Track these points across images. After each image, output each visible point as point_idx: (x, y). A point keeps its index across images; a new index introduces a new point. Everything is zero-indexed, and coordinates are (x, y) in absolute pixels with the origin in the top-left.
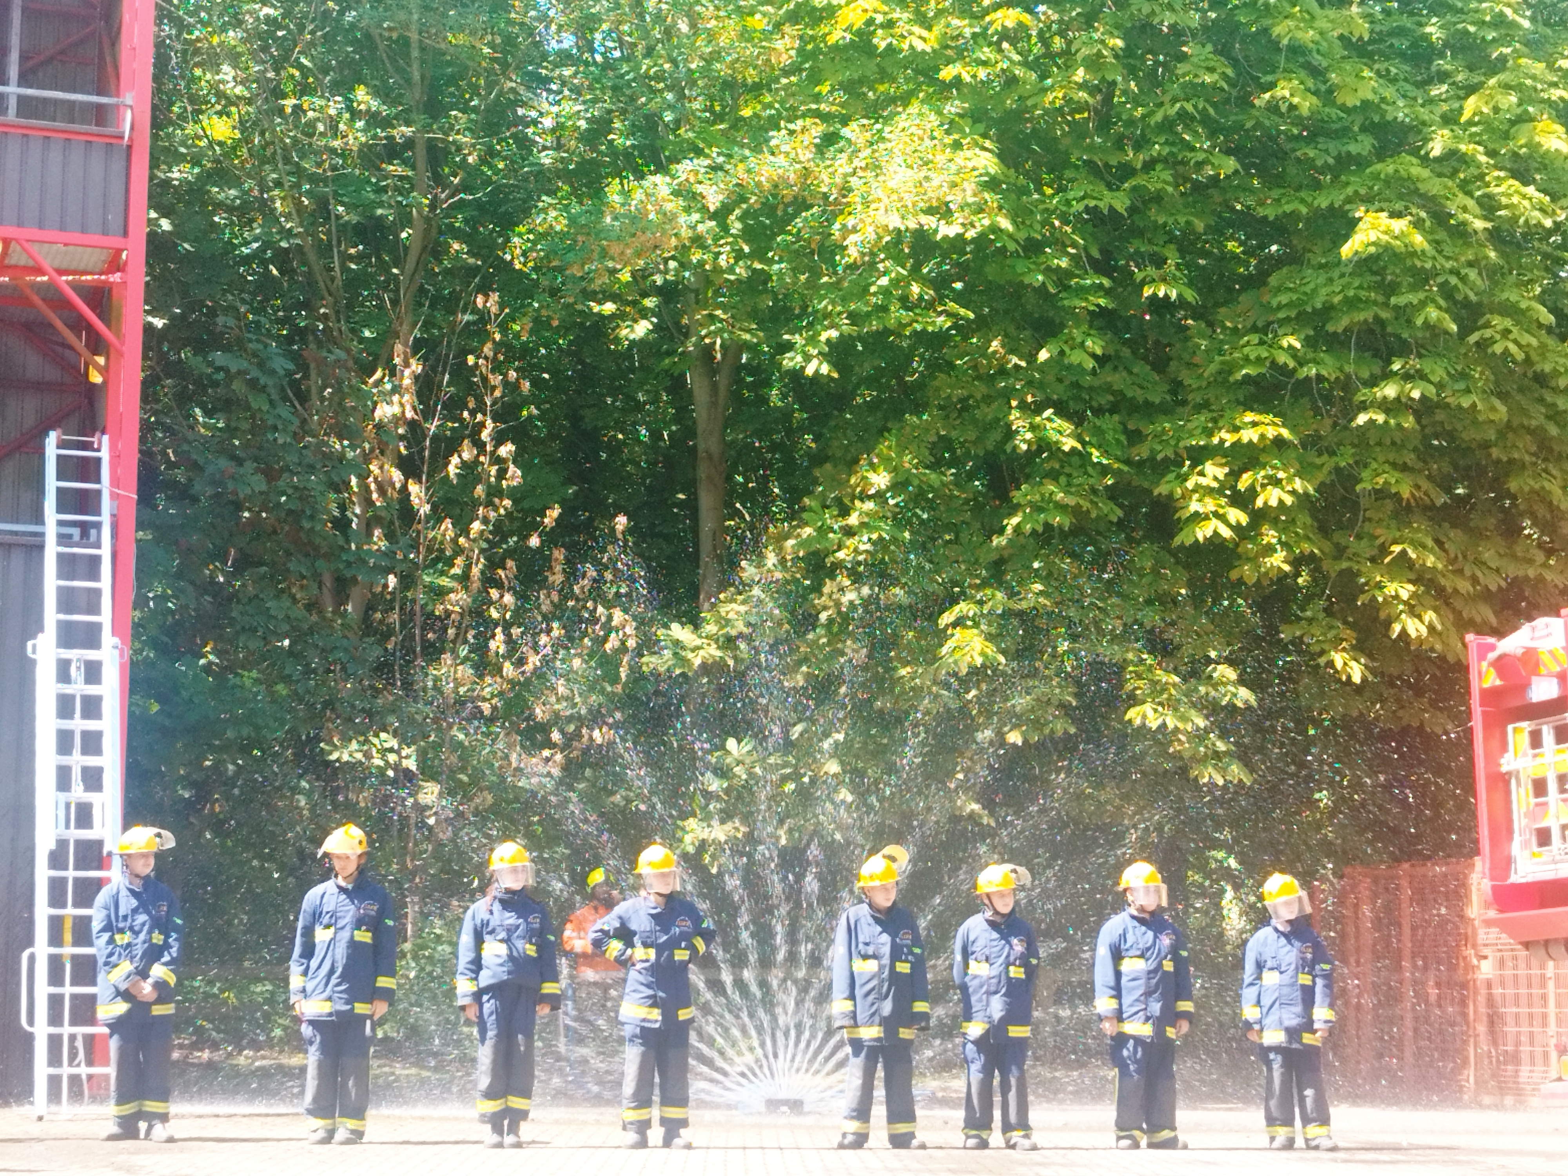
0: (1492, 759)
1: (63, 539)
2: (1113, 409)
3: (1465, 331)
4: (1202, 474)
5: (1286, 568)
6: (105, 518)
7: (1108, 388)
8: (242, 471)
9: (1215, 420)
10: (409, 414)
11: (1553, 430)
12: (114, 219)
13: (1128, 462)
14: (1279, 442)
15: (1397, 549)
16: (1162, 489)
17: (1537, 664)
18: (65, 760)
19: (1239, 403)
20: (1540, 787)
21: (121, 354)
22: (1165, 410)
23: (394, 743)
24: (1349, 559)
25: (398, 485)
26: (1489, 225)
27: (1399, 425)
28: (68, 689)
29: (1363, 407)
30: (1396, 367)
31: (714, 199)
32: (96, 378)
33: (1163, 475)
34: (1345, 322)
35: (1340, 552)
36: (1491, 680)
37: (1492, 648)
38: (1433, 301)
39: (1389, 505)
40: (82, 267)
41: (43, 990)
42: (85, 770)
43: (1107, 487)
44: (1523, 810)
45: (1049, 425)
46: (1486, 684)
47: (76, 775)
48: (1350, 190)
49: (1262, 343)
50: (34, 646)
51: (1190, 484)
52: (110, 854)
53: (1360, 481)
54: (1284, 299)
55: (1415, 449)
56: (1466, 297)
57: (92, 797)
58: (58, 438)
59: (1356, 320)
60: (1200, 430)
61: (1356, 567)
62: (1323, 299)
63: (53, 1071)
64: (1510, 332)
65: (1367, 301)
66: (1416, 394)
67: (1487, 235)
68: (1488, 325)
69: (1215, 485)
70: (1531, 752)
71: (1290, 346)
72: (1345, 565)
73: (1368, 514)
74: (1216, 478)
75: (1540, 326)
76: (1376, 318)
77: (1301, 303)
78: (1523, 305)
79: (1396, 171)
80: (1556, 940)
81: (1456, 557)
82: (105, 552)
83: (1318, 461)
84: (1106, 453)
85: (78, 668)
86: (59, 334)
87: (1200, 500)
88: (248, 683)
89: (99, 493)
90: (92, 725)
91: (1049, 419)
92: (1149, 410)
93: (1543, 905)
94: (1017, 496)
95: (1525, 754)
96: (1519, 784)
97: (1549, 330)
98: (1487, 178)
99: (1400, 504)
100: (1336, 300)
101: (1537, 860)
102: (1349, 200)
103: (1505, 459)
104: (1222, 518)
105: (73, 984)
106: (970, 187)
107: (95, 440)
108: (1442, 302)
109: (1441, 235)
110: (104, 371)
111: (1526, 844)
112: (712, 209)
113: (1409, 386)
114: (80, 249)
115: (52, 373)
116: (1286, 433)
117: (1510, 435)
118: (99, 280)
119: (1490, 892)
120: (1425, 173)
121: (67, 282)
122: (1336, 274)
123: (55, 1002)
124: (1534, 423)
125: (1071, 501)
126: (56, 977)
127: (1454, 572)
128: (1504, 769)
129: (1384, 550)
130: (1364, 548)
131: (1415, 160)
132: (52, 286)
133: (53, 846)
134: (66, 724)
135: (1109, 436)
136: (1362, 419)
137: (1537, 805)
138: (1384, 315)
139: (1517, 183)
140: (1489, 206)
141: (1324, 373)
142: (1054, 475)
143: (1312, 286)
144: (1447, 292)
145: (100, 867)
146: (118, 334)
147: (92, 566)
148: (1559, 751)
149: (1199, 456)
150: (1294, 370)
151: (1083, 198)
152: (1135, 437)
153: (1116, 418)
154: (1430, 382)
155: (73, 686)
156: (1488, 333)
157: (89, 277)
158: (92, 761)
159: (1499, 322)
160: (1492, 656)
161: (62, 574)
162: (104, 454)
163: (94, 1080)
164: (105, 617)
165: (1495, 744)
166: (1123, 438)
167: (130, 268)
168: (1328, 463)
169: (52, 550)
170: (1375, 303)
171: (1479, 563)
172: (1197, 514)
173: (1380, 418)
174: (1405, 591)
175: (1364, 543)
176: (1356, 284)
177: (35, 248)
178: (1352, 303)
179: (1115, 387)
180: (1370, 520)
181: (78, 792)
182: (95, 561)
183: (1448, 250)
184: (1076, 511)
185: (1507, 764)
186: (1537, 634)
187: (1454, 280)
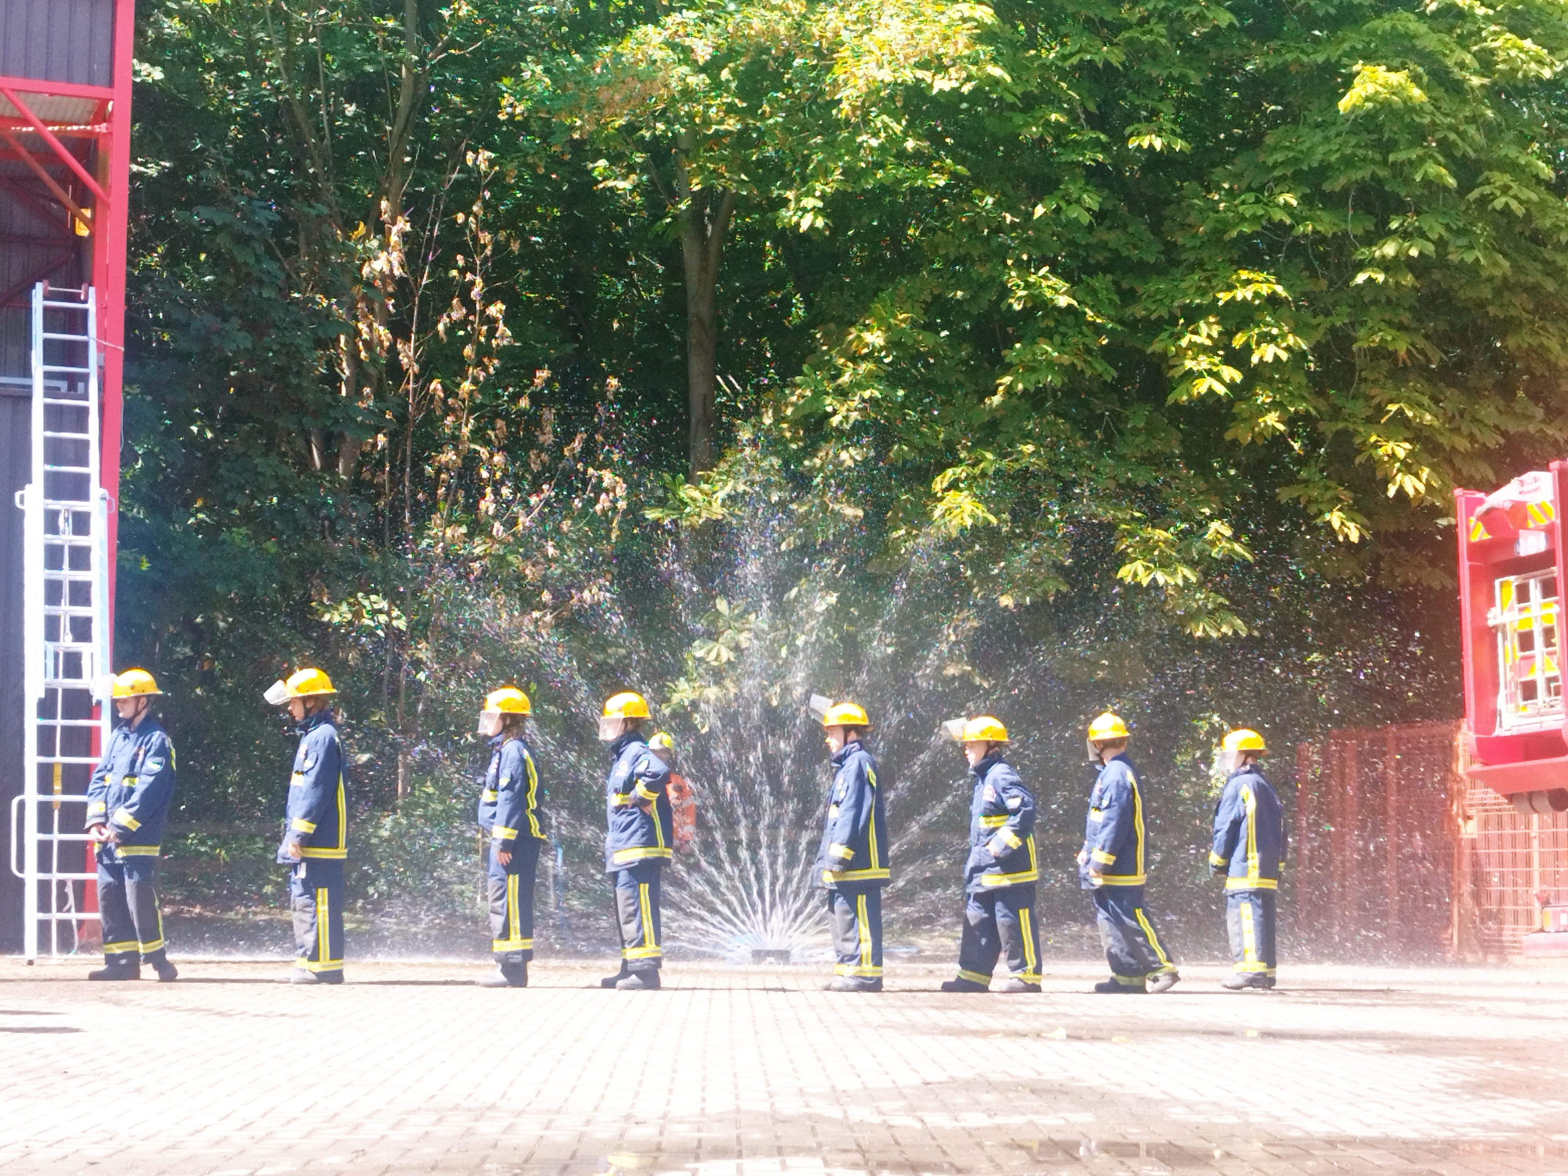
0: (1479, 615)
1: (49, 392)
2: (1107, 269)
3: (1464, 189)
4: (1196, 332)
5: (1281, 427)
6: (92, 370)
7: (1104, 245)
8: (227, 326)
9: (1208, 280)
10: (398, 272)
11: (1550, 286)
12: (100, 69)
13: (1121, 322)
14: (1273, 300)
15: (1393, 408)
16: (1157, 347)
17: (1525, 518)
18: (54, 610)
19: (1232, 262)
20: (1526, 641)
21: (108, 206)
22: (1160, 271)
23: (384, 605)
24: (1346, 420)
25: (386, 344)
26: (1486, 81)
27: (1397, 283)
28: (56, 540)
29: (1360, 266)
30: (1394, 225)
31: (703, 52)
32: (83, 231)
33: (1156, 335)
34: (1342, 181)
35: (1336, 413)
36: (1479, 534)
37: (1481, 502)
38: (1431, 157)
39: (1385, 365)
40: (68, 117)
41: (32, 836)
42: (74, 620)
43: (1102, 347)
44: (1509, 663)
45: (1044, 284)
46: (1474, 539)
47: (65, 625)
48: (1346, 46)
49: (1257, 201)
50: (22, 497)
51: (1184, 343)
52: (99, 703)
53: (1356, 340)
54: (1279, 157)
55: (1411, 309)
56: (1464, 156)
57: (81, 647)
58: (45, 290)
59: (1354, 178)
60: (1193, 290)
61: (1351, 427)
62: (1319, 157)
63: (42, 916)
64: (1509, 188)
65: (1364, 160)
66: (1414, 252)
67: (1484, 92)
68: (1488, 182)
69: (1208, 342)
70: (1517, 606)
71: (1287, 205)
72: (1341, 425)
73: (1363, 374)
74: (1209, 336)
75: (1539, 181)
76: (1374, 176)
77: (1296, 160)
78: (1522, 161)
79: (1394, 28)
80: (1540, 793)
81: (1454, 416)
82: (93, 404)
83: (1315, 322)
84: (1098, 313)
85: (67, 520)
86: (45, 186)
87: (1194, 359)
88: (237, 538)
89: (86, 345)
90: (80, 576)
91: (1044, 277)
92: (1143, 270)
93: (1527, 758)
94: (1010, 356)
95: (1511, 609)
96: (1505, 638)
97: (1549, 185)
98: (1484, 34)
99: (1396, 365)
100: (1333, 158)
101: (1521, 713)
102: (1346, 54)
103: (1502, 317)
104: (1216, 376)
105: (61, 831)
106: (962, 40)
107: (82, 291)
108: (1441, 159)
109: (1439, 92)
110: (90, 223)
111: (1511, 698)
112: (701, 62)
113: (1407, 244)
114: (66, 99)
115: (38, 227)
116: (1280, 289)
117: (1506, 293)
118: (84, 131)
119: (1474, 743)
120: (1422, 28)
121: (53, 132)
122: (1332, 132)
123: (44, 848)
124: (1531, 280)
125: (1066, 359)
126: (44, 825)
127: (1452, 430)
128: (1491, 623)
129: (1380, 410)
130: (1360, 409)
131: (1412, 17)
132: (38, 136)
133: (42, 695)
134: (55, 575)
135: (1103, 295)
136: (1360, 278)
137: (1523, 658)
138: (1383, 173)
139: (1513, 36)
140: (1486, 61)
141: (1319, 228)
142: (1048, 334)
143: (1308, 144)
144: (1445, 146)
145: (90, 717)
146: (104, 186)
147: (79, 419)
148: (1545, 604)
149: (1193, 315)
150: (1292, 227)
151: (1078, 52)
152: (1128, 296)
153: (1109, 277)
154: (1428, 239)
155: (62, 536)
156: (1487, 190)
157: (75, 128)
158: (81, 611)
159: (1500, 178)
160: (1480, 510)
161: (49, 425)
162: (91, 306)
163: (85, 928)
164: (93, 469)
165: (1482, 598)
166: (1116, 298)
167: (115, 119)
168: (1324, 322)
169: (38, 402)
170: (1373, 161)
171: (1475, 420)
172: (1190, 372)
173: (1380, 278)
174: (1402, 450)
175: (1361, 403)
176: (1353, 141)
177: (20, 98)
178: (1348, 162)
179: (1111, 245)
180: (1365, 380)
181: (67, 642)
182: (83, 412)
183: (1445, 106)
184: (1070, 371)
185: (1494, 617)
186: (1525, 489)
187: (1453, 136)
